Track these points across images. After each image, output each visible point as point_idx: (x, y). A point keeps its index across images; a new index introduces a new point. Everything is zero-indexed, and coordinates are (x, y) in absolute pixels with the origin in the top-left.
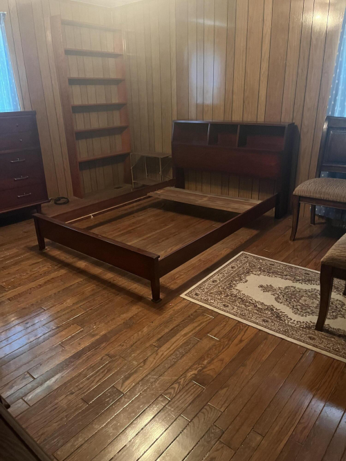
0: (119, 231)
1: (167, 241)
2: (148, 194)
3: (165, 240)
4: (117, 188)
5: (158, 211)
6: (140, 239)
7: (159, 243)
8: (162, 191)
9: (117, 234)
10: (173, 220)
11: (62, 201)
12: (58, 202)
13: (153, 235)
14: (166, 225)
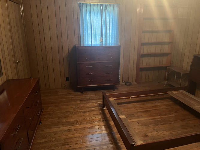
0: (142, 109)
1: (164, 125)
2: (167, 92)
3: (164, 124)
4: (158, 82)
5: (171, 103)
6: (149, 118)
7: (158, 125)
8: (177, 92)
9: (140, 111)
10: (176, 112)
11: (129, 84)
12: (126, 84)
13: (158, 118)
14: (170, 114)
